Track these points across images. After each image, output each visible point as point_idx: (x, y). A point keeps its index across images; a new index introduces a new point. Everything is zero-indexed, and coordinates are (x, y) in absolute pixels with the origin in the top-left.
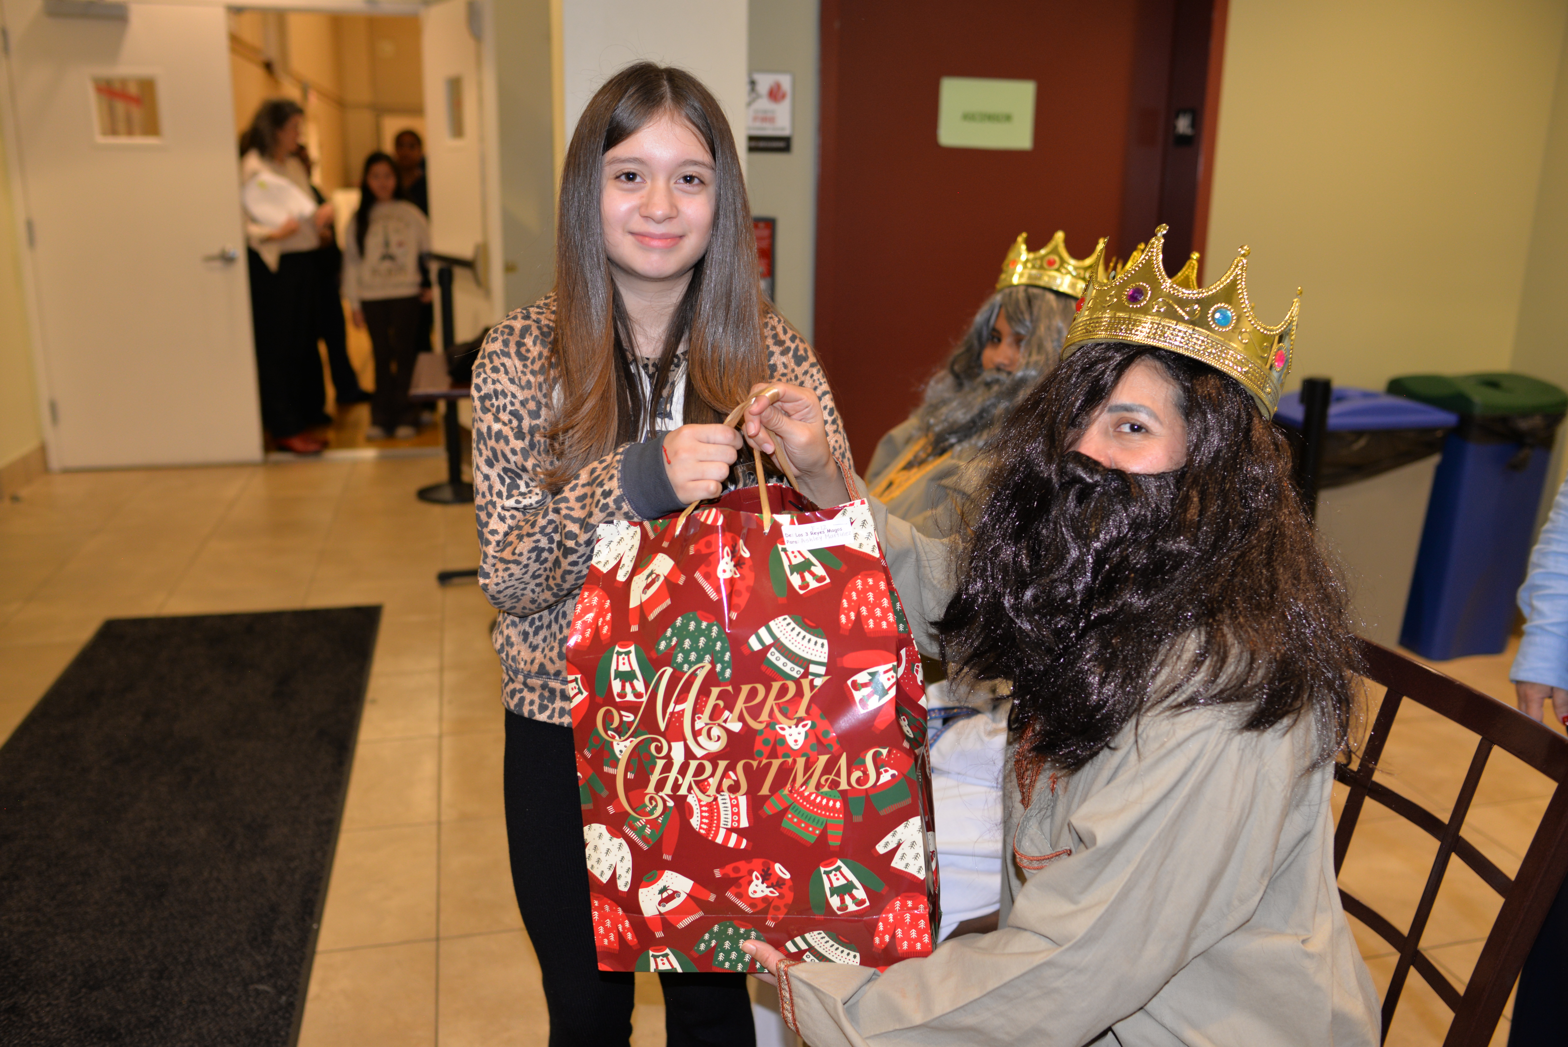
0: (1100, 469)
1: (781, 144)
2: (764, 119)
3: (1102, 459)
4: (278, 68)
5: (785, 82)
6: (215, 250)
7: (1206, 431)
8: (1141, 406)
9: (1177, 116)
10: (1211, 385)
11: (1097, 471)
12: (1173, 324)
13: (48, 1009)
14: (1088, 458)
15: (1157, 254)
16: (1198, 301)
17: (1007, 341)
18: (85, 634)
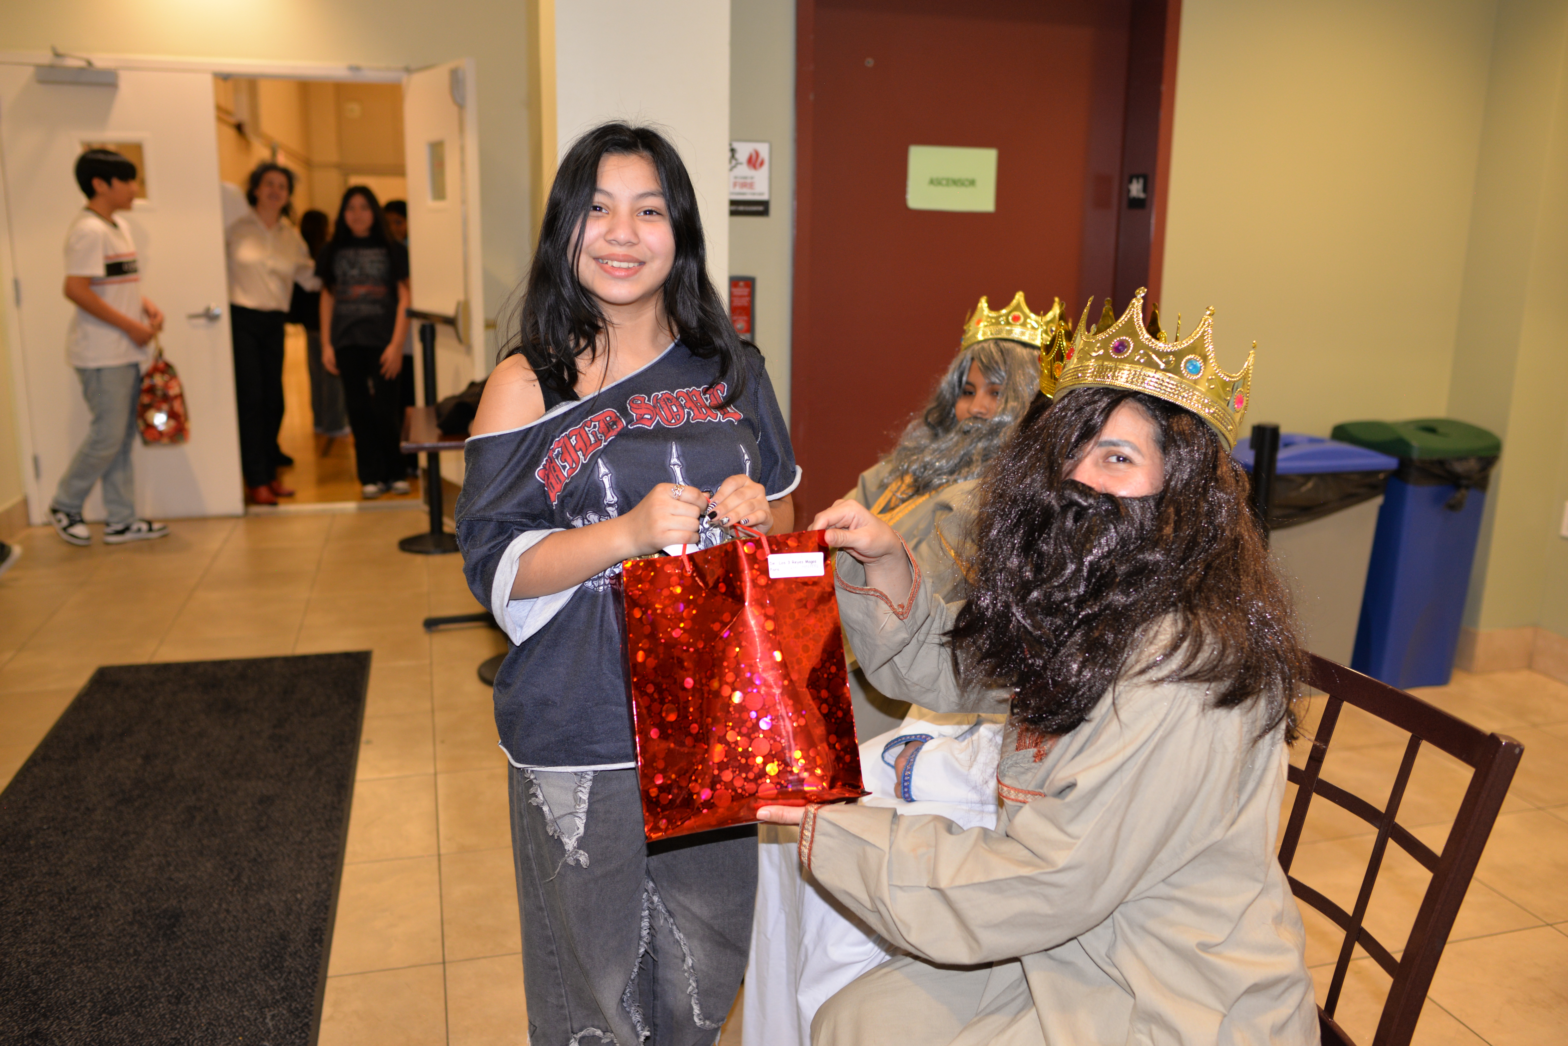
0: (1093, 493)
1: (761, 208)
2: (744, 185)
3: (1094, 486)
4: (248, 130)
5: (764, 150)
6: (200, 309)
7: (1180, 460)
8: (1126, 441)
9: (1130, 182)
10: (1185, 422)
11: (1091, 495)
12: (1151, 372)
13: (70, 1033)
14: (1083, 485)
15: (1137, 313)
16: (1171, 353)
17: (981, 393)
18: (80, 681)
